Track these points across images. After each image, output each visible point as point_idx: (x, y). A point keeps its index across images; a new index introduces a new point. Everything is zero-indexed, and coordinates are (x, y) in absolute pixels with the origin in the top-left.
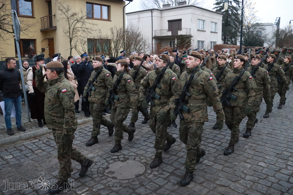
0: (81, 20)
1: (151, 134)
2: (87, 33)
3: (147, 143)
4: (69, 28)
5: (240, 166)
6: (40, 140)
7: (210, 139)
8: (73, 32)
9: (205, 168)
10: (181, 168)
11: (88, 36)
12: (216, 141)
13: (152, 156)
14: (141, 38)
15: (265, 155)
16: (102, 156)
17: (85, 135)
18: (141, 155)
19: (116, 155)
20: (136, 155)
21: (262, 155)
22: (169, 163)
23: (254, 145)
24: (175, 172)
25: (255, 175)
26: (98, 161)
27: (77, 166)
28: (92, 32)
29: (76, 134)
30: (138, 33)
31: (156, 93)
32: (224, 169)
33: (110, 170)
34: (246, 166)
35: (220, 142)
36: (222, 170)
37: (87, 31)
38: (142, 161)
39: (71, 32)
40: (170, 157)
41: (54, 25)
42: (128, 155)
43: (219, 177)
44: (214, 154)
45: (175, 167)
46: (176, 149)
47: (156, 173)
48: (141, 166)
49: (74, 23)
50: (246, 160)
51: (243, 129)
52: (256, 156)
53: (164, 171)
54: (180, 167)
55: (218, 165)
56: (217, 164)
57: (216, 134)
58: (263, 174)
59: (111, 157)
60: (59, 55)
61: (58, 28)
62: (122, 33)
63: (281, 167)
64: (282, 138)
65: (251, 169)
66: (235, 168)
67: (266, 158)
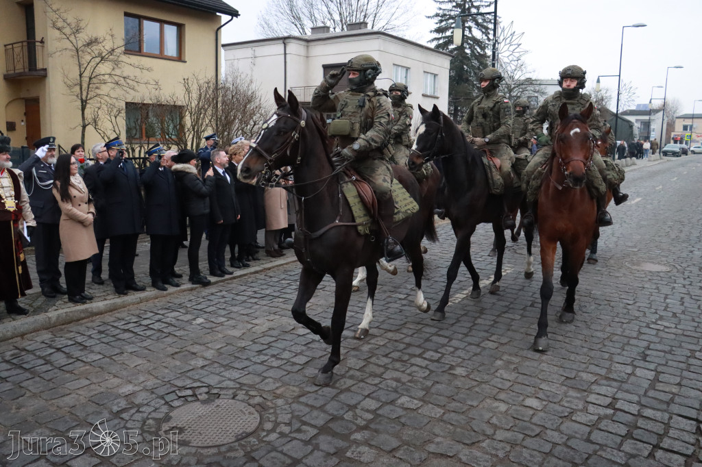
0: (111, 57)
1: (276, 337)
2: (125, 88)
3: (266, 358)
4: (81, 75)
5: (483, 408)
7: (414, 346)
8: (89, 84)
9: (401, 414)
10: (345, 416)
11: (127, 96)
12: (428, 350)
13: (277, 388)
14: (258, 103)
15: (539, 381)
16: (154, 390)
17: (113, 339)
18: (252, 386)
19: (190, 388)
20: (238, 386)
21: (533, 381)
22: (318, 406)
23: (514, 359)
24: (331, 425)
25: (515, 429)
26: (145, 402)
27: (90, 417)
28: (136, 88)
29: (92, 336)
30: (250, 93)
32: (445, 417)
33: (175, 425)
34: (497, 407)
35: (439, 353)
36: (441, 420)
37: (125, 85)
38: (251, 402)
39: (85, 86)
41: (40, 66)
42: (218, 386)
43: (434, 436)
44: (424, 381)
45: (330, 415)
47: (286, 430)
48: (250, 413)
49: (93, 64)
50: (497, 394)
51: (492, 322)
52: (520, 385)
53: (305, 425)
54: (344, 414)
55: (433, 408)
56: (430, 405)
57: (428, 335)
58: (535, 424)
59: (177, 392)
60: (51, 140)
61: (50, 73)
62: (210, 92)
63: (575, 407)
64: (578, 343)
65: (507, 415)
66: (472, 413)
67: (541, 389)
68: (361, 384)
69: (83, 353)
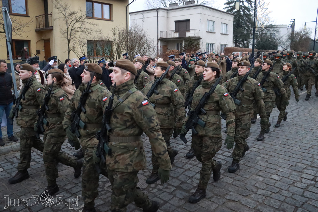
0: (80, 20)
2: (87, 34)
4: (67, 29)
5: (252, 179)
6: (34, 151)
8: (71, 33)
10: (187, 182)
11: (88, 37)
12: (226, 152)
14: (146, 39)
15: (278, 167)
21: (275, 167)
22: (175, 177)
23: (266, 156)
24: (181, 186)
25: (267, 189)
28: (92, 33)
30: (142, 34)
31: (80, 119)
32: (234, 183)
34: (257, 179)
35: (230, 153)
36: (232, 184)
37: (87, 32)
38: (145, 174)
39: (69, 33)
40: (176, 169)
41: (50, 25)
43: (229, 192)
44: (224, 166)
45: (180, 181)
46: (182, 161)
47: (161, 187)
48: (144, 179)
49: (72, 23)
50: (258, 173)
52: (269, 169)
53: (170, 185)
54: (187, 181)
55: (228, 179)
56: (227, 177)
58: (276, 187)
60: (55, 58)
61: (54, 28)
62: (124, 34)
63: (296, 180)
64: (297, 149)
65: (263, 183)
66: (247, 181)
67: (279, 171)
68: (195, 167)
69: (70, 152)
